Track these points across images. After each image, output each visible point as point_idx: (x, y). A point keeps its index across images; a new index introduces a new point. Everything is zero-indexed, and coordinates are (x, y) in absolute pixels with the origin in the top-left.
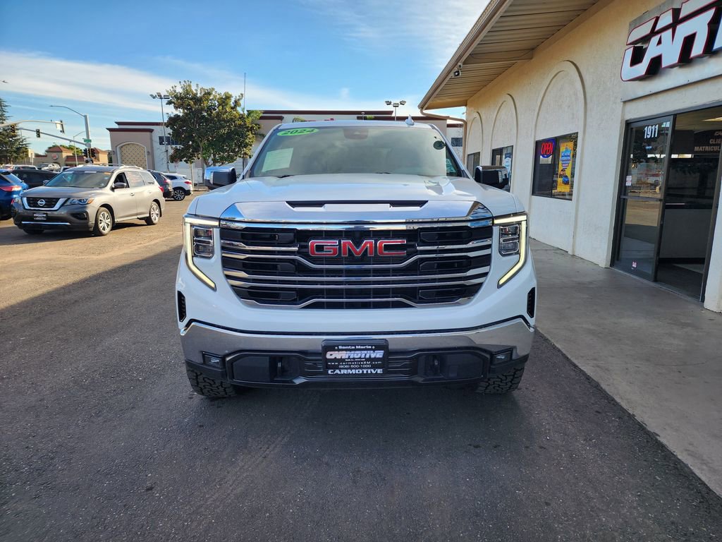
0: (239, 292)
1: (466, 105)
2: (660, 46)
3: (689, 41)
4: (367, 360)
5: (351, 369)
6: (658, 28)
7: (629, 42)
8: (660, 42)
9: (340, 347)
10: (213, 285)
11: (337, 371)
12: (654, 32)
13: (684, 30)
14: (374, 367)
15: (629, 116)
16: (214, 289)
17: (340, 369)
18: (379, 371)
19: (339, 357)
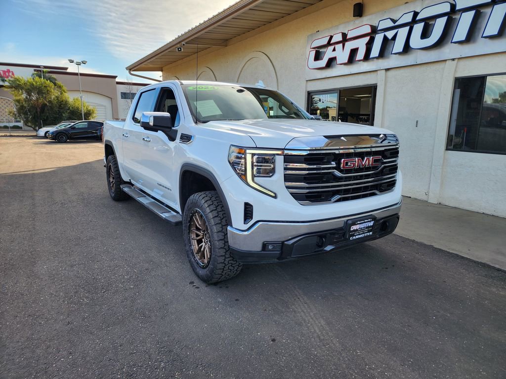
0: (297, 197)
1: (162, 71)
2: (334, 52)
3: (354, 52)
4: (367, 228)
5: (360, 234)
6: (332, 42)
7: (312, 47)
8: (334, 50)
9: (358, 222)
10: (273, 195)
11: (354, 237)
12: (329, 44)
13: (350, 46)
14: (369, 232)
15: (310, 89)
16: (275, 197)
17: (355, 236)
18: (371, 233)
19: (355, 229)
